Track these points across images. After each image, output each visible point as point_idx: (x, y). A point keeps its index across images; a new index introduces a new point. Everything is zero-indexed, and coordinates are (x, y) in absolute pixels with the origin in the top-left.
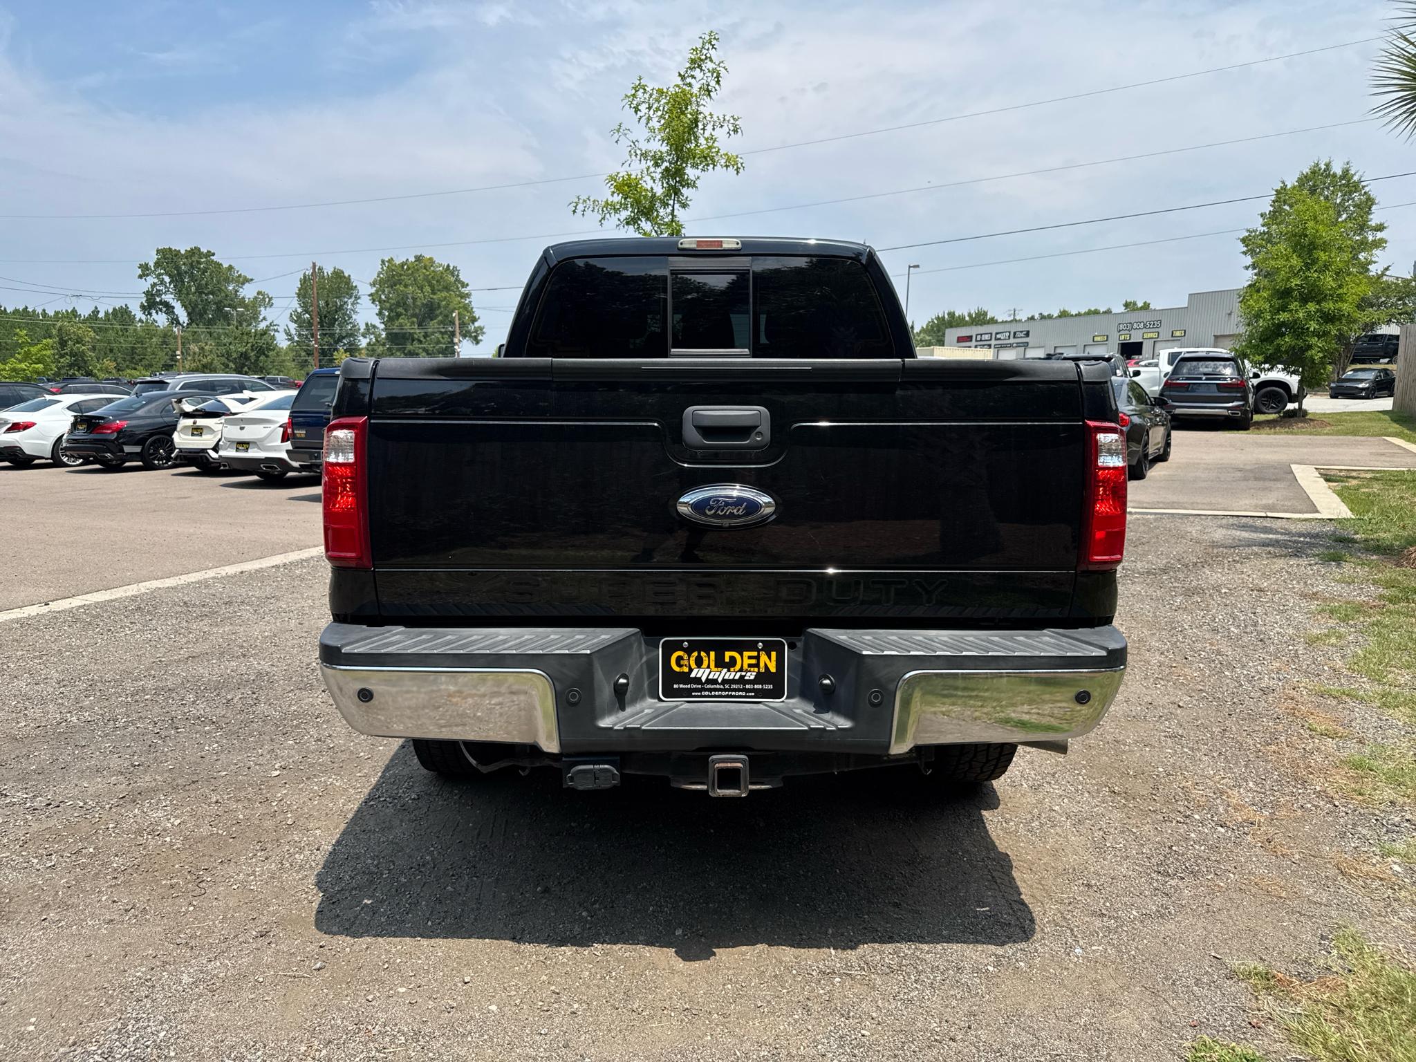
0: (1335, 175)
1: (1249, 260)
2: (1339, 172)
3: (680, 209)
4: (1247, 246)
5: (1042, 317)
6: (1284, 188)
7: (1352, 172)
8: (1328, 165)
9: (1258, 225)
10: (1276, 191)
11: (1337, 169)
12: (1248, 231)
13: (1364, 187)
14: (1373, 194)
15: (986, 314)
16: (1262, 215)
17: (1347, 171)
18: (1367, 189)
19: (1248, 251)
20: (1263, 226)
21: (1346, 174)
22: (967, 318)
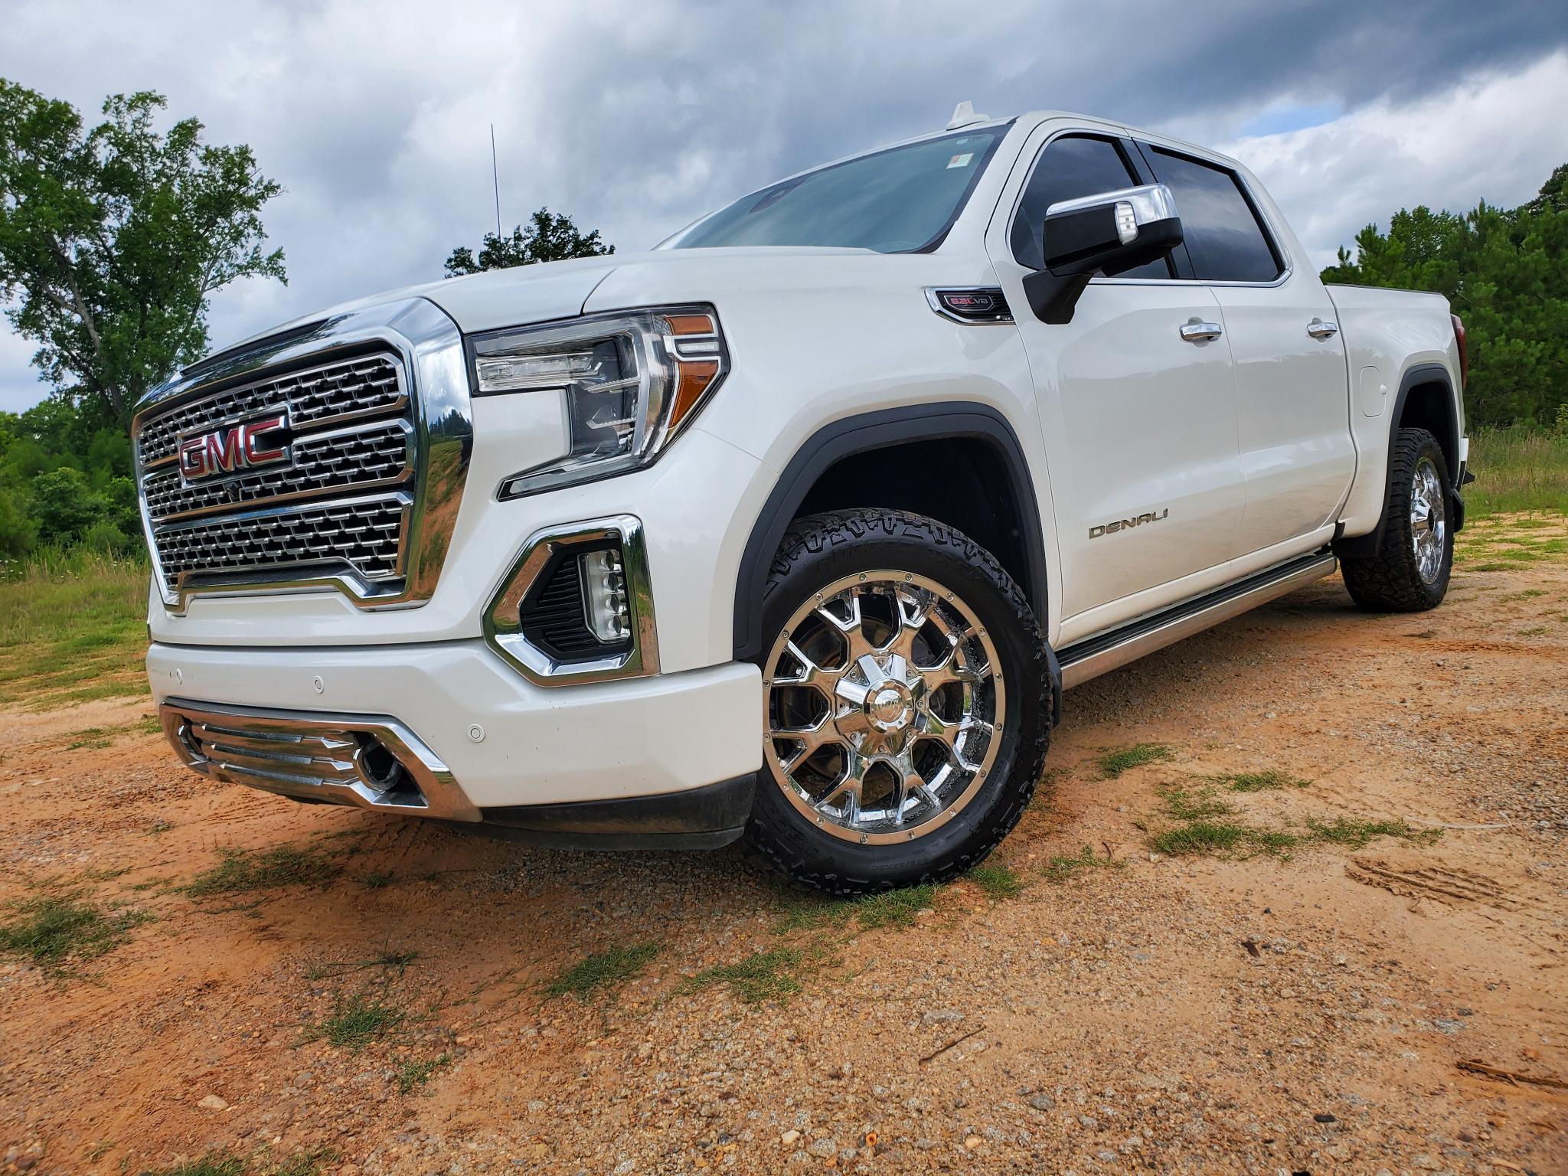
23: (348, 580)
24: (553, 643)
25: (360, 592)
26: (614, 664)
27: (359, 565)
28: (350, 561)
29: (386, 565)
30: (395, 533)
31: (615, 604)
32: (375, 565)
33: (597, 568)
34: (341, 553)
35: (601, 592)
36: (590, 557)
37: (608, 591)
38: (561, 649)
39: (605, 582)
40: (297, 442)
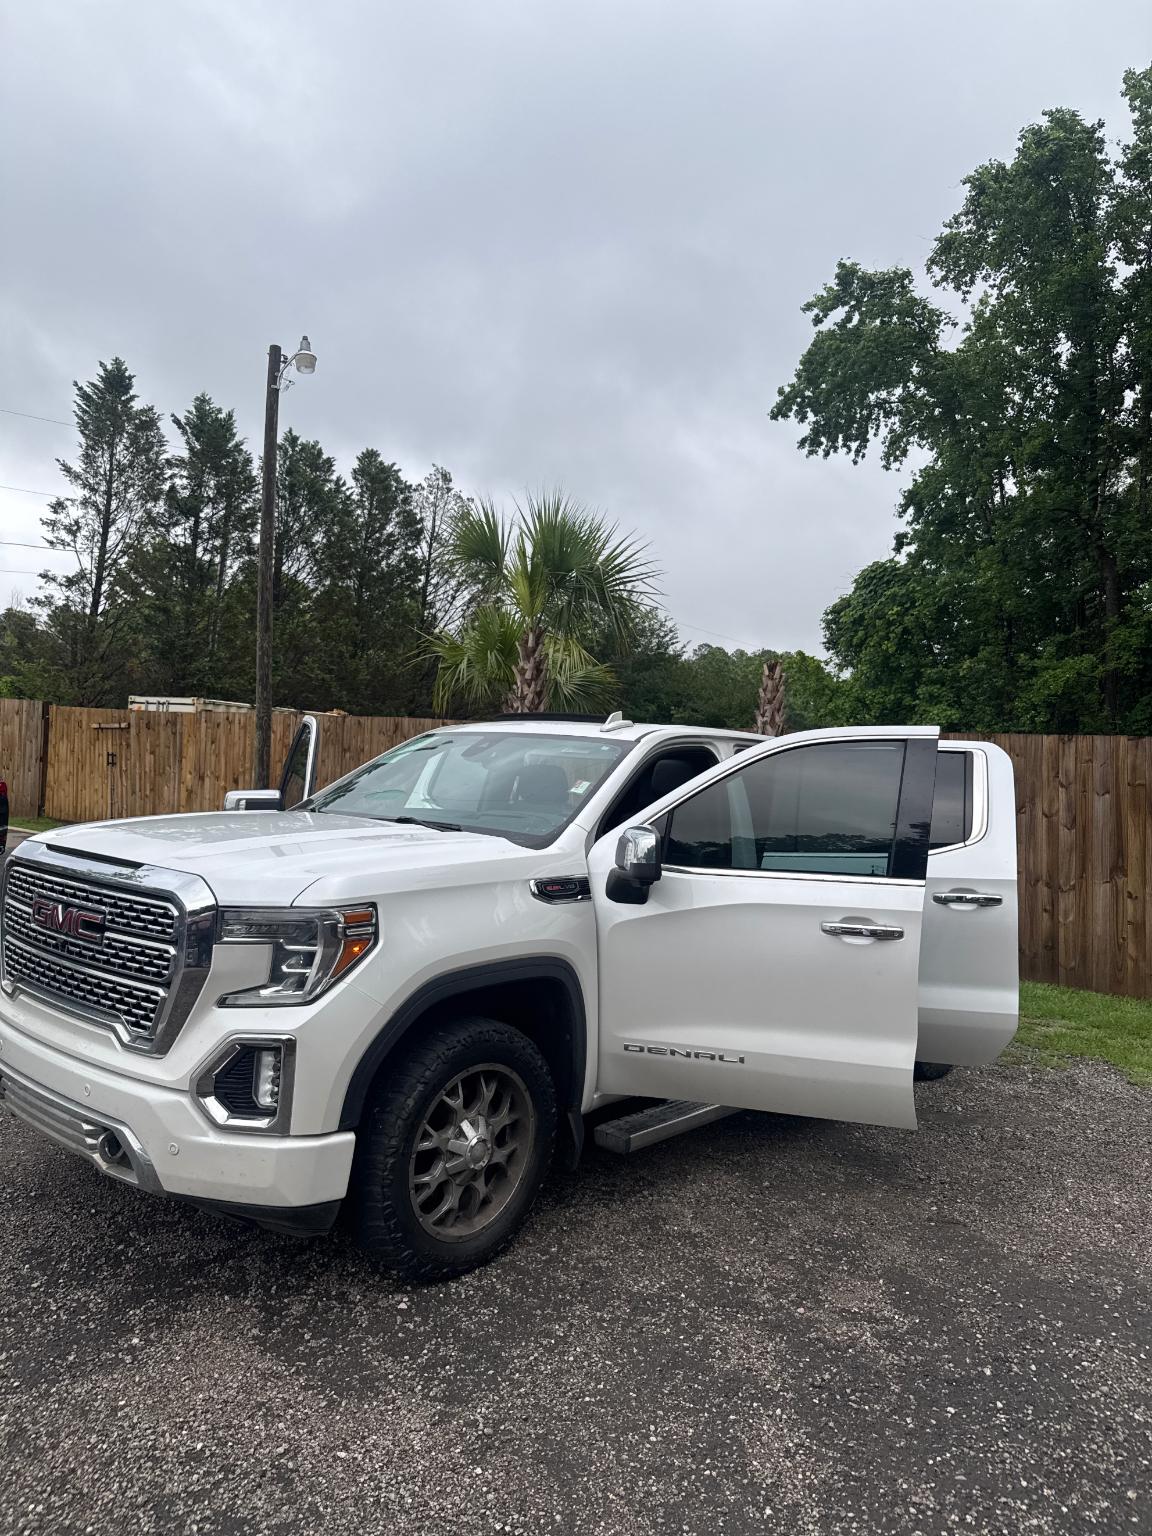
23: (119, 1027)
24: (231, 1102)
25: (126, 1038)
26: (263, 1123)
27: (128, 1021)
28: (124, 1017)
29: (144, 1027)
30: (153, 1011)
31: (273, 1082)
32: (136, 1024)
33: (268, 1059)
34: (119, 1010)
35: (267, 1073)
36: (264, 1053)
37: (271, 1073)
38: (236, 1107)
39: (271, 1067)
40: (107, 934)
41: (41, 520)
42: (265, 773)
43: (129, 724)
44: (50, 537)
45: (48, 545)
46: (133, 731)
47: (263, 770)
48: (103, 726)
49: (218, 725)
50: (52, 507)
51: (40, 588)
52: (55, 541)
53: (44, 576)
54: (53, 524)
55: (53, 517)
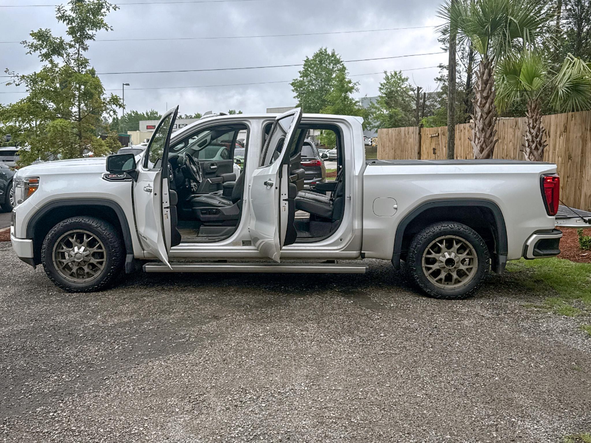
0: (329, 55)
1: (295, 94)
2: (330, 55)
3: (82, 50)
4: (294, 87)
5: (187, 117)
6: (308, 59)
7: (336, 54)
8: (325, 50)
9: (298, 77)
10: (305, 61)
11: (329, 52)
12: (294, 80)
13: (341, 62)
14: (345, 65)
15: (157, 113)
16: (300, 72)
17: (334, 53)
18: (343, 63)
19: (295, 89)
20: (301, 77)
21: (333, 55)
22: (145, 115)
41: (438, 40)
42: (451, 153)
43: (438, 134)
44: (443, 46)
45: (443, 51)
46: (440, 136)
47: (450, 151)
48: (432, 136)
49: (461, 131)
50: (442, 32)
51: (439, 73)
52: (445, 48)
53: (440, 67)
54: (443, 41)
55: (443, 37)
